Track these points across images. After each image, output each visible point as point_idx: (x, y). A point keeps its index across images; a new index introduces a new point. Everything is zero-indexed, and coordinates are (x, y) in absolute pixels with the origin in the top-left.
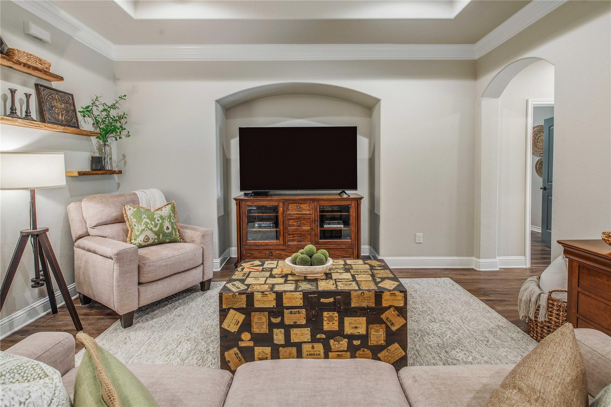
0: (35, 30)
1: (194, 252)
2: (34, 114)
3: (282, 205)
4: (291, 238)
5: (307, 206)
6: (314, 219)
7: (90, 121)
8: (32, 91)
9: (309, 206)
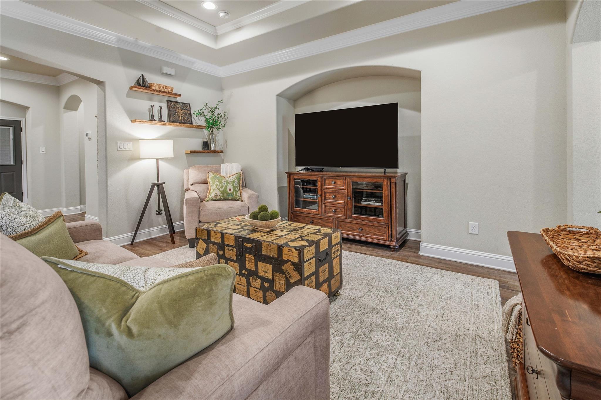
0: (166, 70)
1: (240, 208)
2: (165, 117)
3: (320, 180)
4: (328, 210)
5: (341, 182)
6: (347, 194)
7: (203, 119)
8: (165, 106)
9: (343, 182)
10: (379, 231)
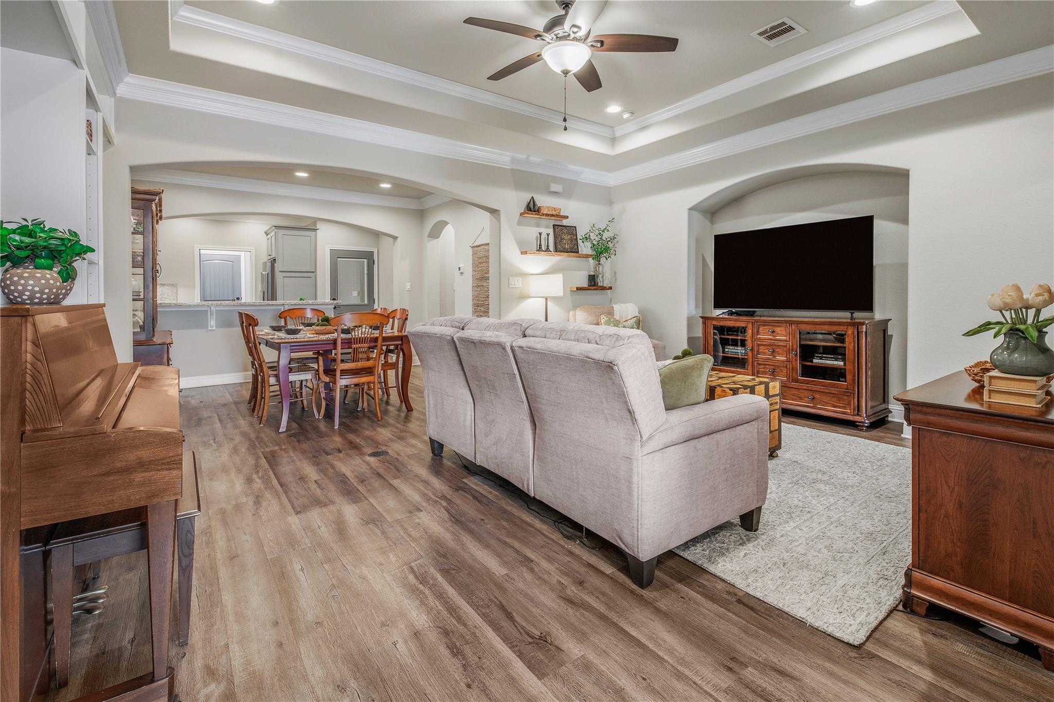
2: (551, 248)
3: (751, 327)
4: (762, 370)
5: (782, 330)
6: (791, 347)
7: (589, 244)
8: (551, 231)
9: (786, 330)
10: (840, 401)
